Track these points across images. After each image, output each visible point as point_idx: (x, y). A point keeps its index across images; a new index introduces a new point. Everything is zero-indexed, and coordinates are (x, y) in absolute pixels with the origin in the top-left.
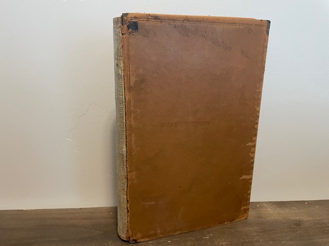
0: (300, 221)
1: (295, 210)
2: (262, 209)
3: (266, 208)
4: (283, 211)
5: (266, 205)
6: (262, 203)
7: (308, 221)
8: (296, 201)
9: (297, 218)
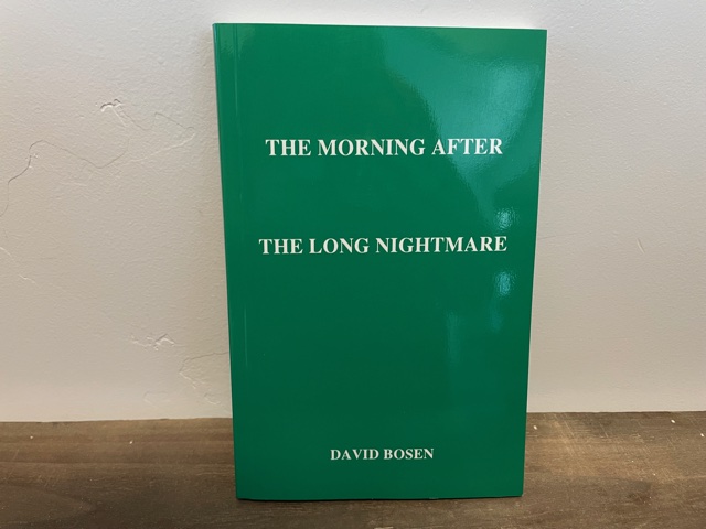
0: (648, 486)
1: (640, 445)
2: (544, 441)
3: (556, 436)
4: (604, 449)
5: (557, 425)
6: (547, 416)
7: (670, 487)
8: (645, 415)
9: (641, 475)
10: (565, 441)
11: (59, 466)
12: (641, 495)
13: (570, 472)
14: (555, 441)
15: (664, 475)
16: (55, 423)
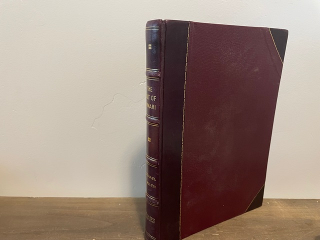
0: (312, 221)
1: (306, 209)
2: (272, 207)
4: (294, 210)
5: (276, 202)
6: (272, 200)
8: (307, 200)
9: (309, 217)
10: (280, 207)
11: (95, 211)
12: (310, 223)
13: (284, 216)
14: (276, 207)
15: (317, 218)
16: (89, 198)
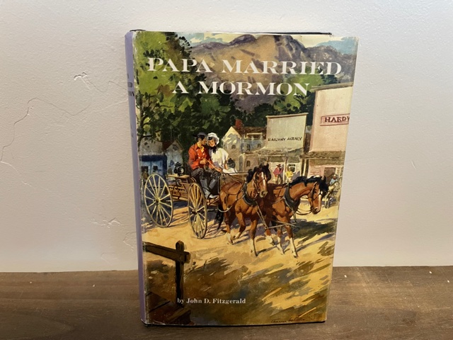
10: (364, 285)
12: (410, 319)
13: (367, 305)
14: (358, 285)
15: (425, 307)
16: (46, 273)
